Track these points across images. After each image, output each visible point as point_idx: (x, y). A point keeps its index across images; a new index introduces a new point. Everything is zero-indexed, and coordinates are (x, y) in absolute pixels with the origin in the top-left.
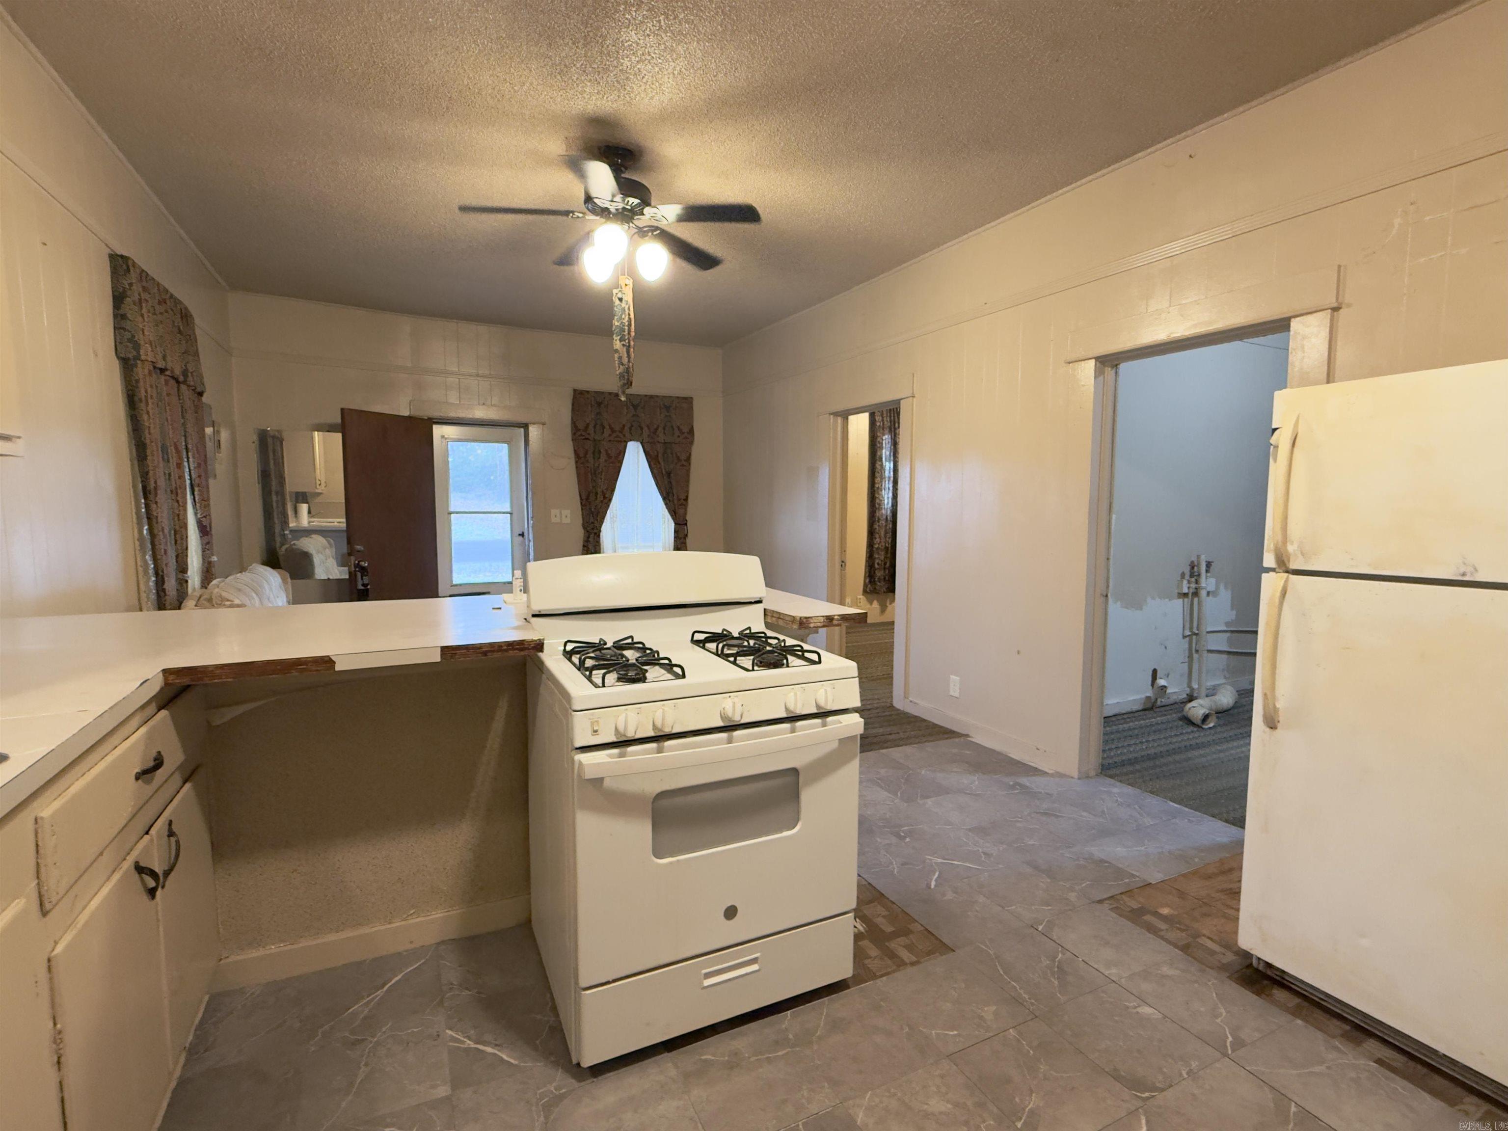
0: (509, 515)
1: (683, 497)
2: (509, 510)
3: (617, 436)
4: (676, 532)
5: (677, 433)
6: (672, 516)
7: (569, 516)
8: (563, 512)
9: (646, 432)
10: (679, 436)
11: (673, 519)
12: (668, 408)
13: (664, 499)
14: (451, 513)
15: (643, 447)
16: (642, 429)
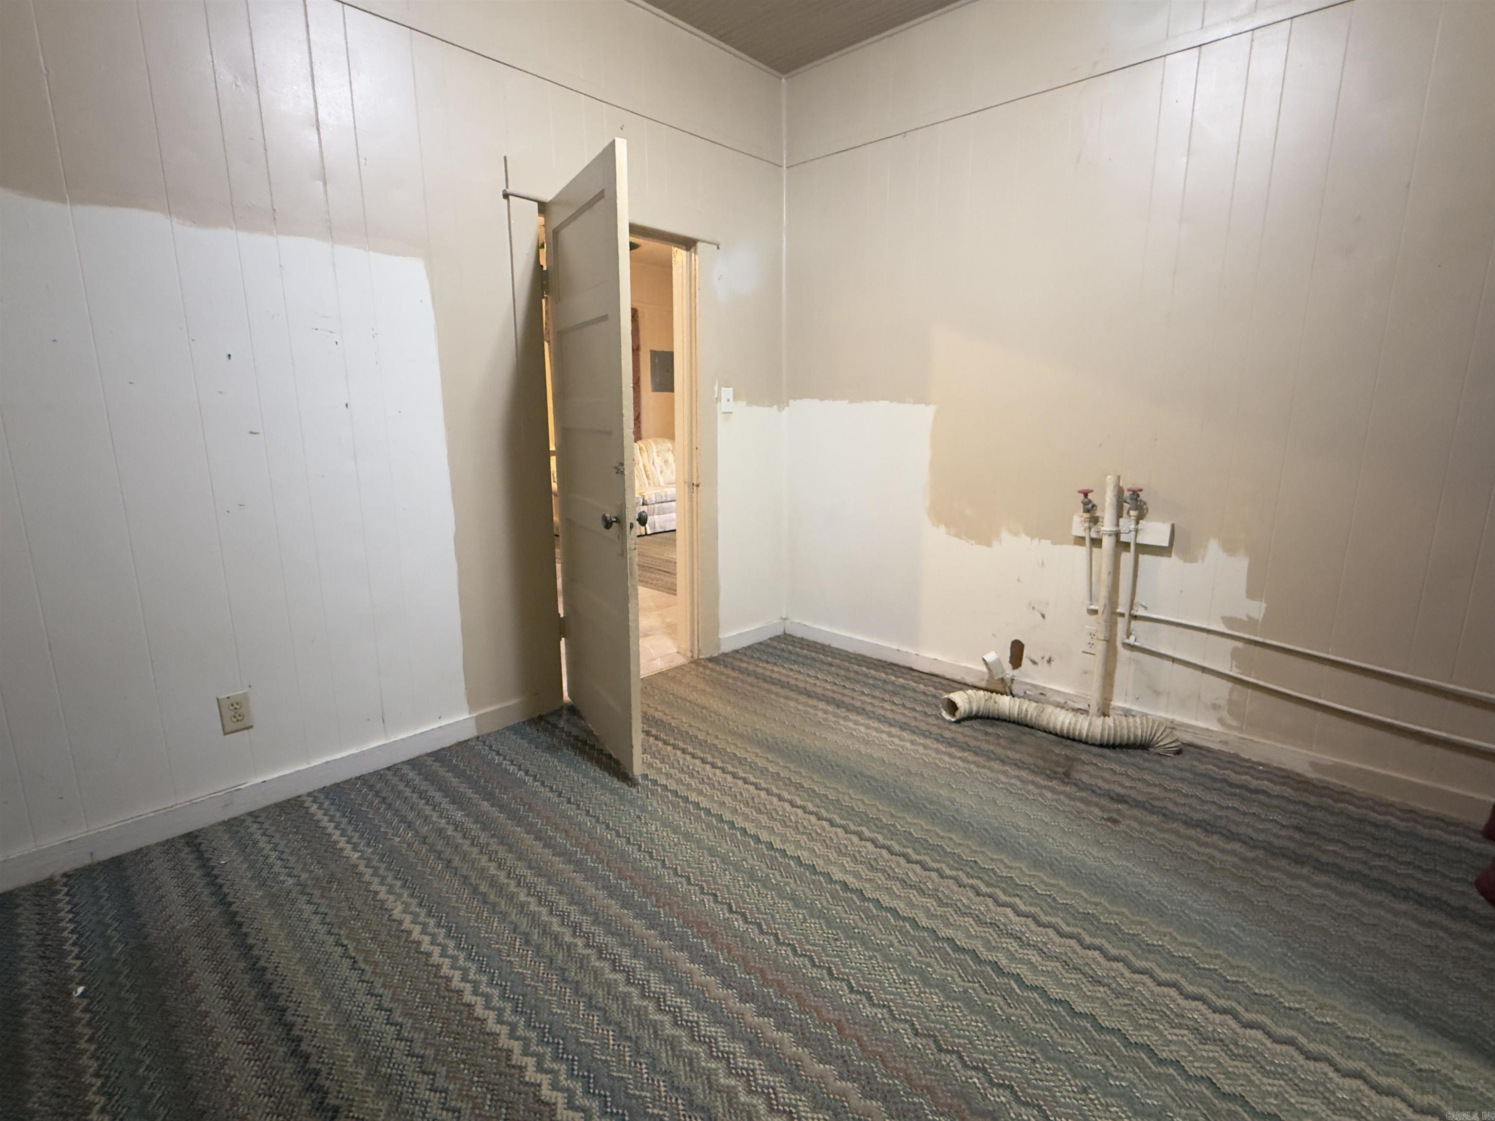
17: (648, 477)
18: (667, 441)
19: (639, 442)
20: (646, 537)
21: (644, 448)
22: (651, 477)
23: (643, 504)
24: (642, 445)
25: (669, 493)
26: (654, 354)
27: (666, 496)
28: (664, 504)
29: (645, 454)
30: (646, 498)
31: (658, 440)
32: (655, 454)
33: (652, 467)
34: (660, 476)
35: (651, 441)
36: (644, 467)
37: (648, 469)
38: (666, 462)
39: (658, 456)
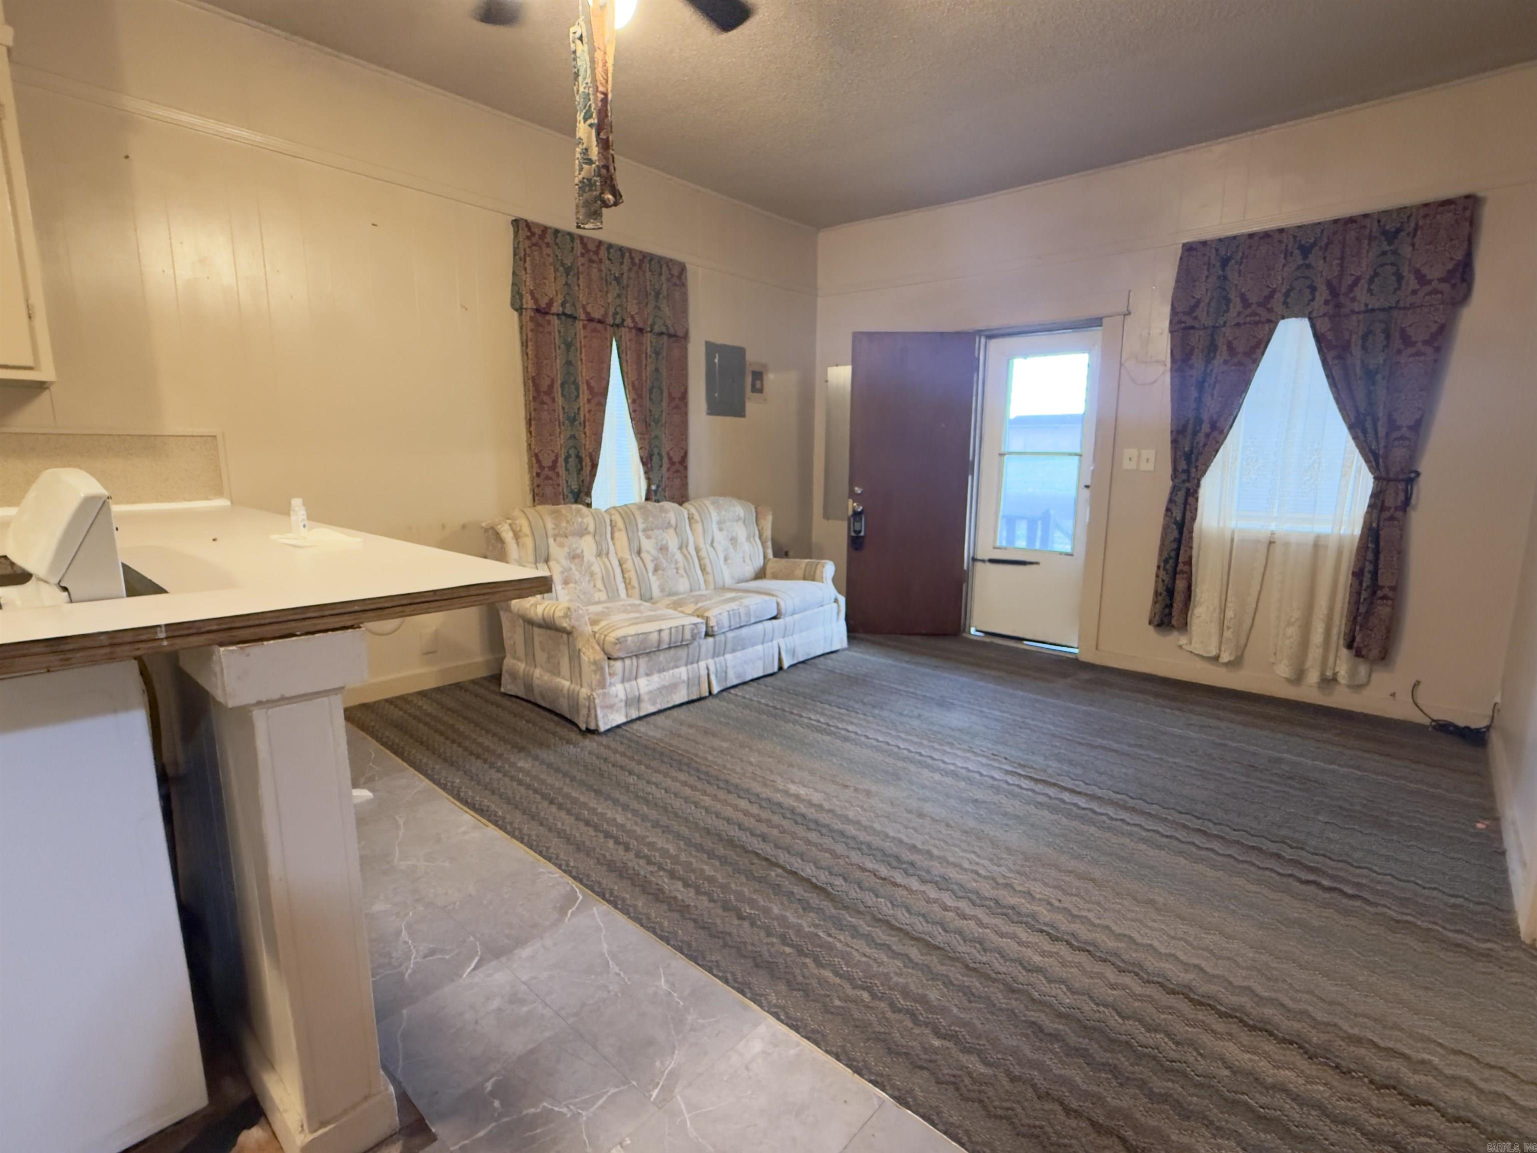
0: (1077, 458)
1: (1405, 420)
2: (1078, 451)
3: (1254, 314)
4: (1375, 495)
5: (1412, 282)
6: (1367, 461)
7: (1152, 459)
8: (1144, 452)
9: (1323, 293)
10: (1414, 292)
11: (1371, 468)
12: (1391, 236)
13: (1351, 427)
14: (1002, 455)
15: (1313, 327)
16: (1313, 289)
17: (703, 569)
18: (735, 502)
19: (686, 505)
20: (710, 703)
21: (697, 517)
22: (709, 569)
23: (707, 635)
24: (693, 511)
25: (752, 608)
26: (711, 348)
27: (748, 614)
28: (744, 631)
29: (698, 527)
30: (713, 623)
31: (721, 500)
32: (715, 527)
33: (710, 549)
34: (724, 567)
35: (708, 502)
36: (697, 550)
37: (703, 553)
38: (733, 540)
39: (721, 530)
